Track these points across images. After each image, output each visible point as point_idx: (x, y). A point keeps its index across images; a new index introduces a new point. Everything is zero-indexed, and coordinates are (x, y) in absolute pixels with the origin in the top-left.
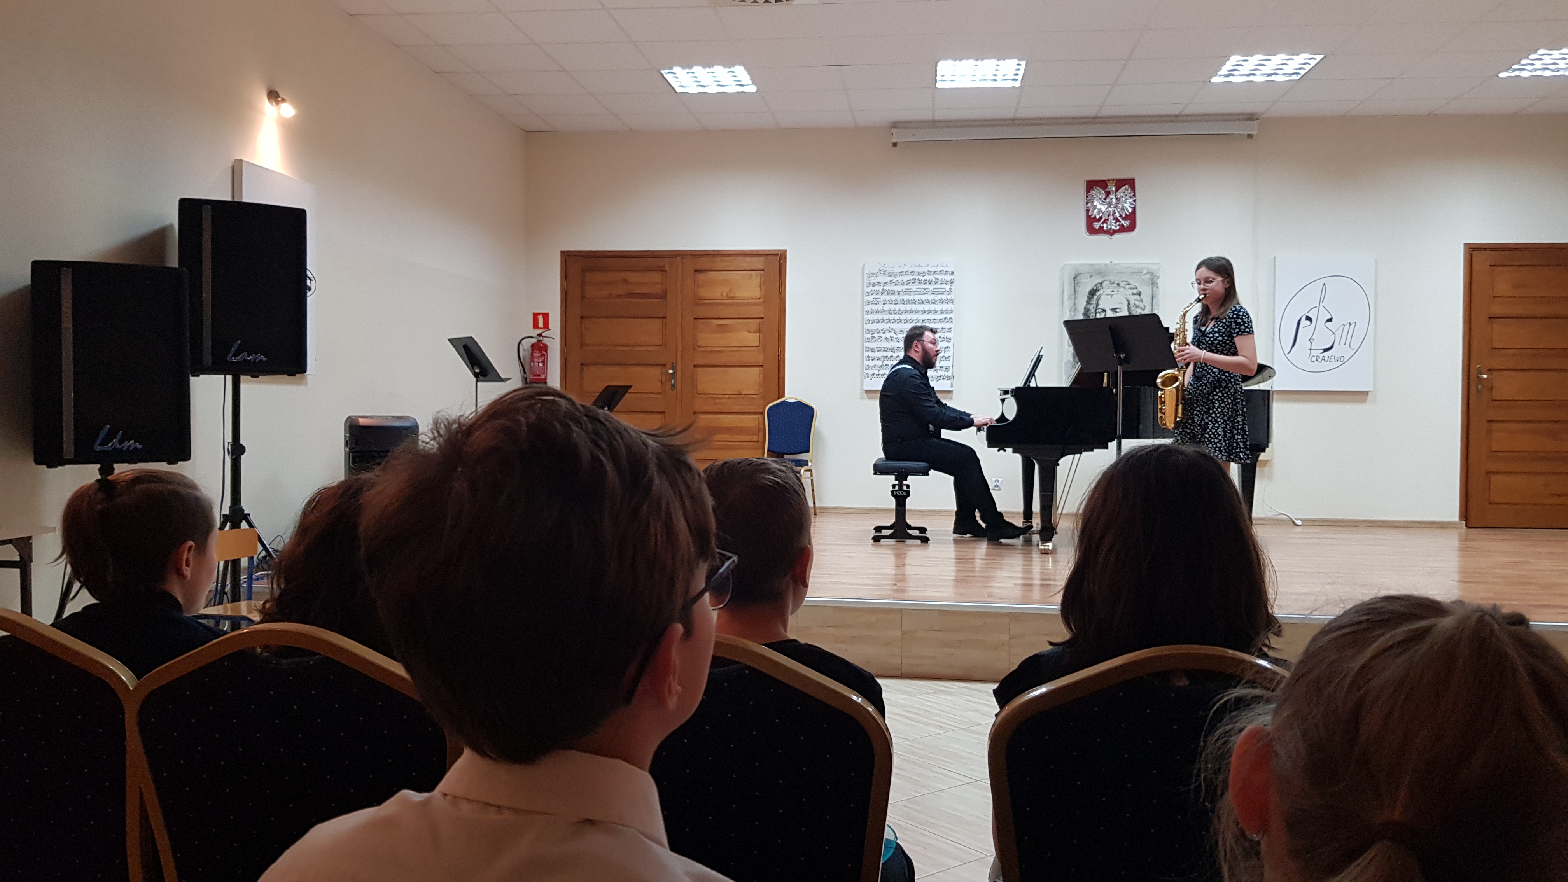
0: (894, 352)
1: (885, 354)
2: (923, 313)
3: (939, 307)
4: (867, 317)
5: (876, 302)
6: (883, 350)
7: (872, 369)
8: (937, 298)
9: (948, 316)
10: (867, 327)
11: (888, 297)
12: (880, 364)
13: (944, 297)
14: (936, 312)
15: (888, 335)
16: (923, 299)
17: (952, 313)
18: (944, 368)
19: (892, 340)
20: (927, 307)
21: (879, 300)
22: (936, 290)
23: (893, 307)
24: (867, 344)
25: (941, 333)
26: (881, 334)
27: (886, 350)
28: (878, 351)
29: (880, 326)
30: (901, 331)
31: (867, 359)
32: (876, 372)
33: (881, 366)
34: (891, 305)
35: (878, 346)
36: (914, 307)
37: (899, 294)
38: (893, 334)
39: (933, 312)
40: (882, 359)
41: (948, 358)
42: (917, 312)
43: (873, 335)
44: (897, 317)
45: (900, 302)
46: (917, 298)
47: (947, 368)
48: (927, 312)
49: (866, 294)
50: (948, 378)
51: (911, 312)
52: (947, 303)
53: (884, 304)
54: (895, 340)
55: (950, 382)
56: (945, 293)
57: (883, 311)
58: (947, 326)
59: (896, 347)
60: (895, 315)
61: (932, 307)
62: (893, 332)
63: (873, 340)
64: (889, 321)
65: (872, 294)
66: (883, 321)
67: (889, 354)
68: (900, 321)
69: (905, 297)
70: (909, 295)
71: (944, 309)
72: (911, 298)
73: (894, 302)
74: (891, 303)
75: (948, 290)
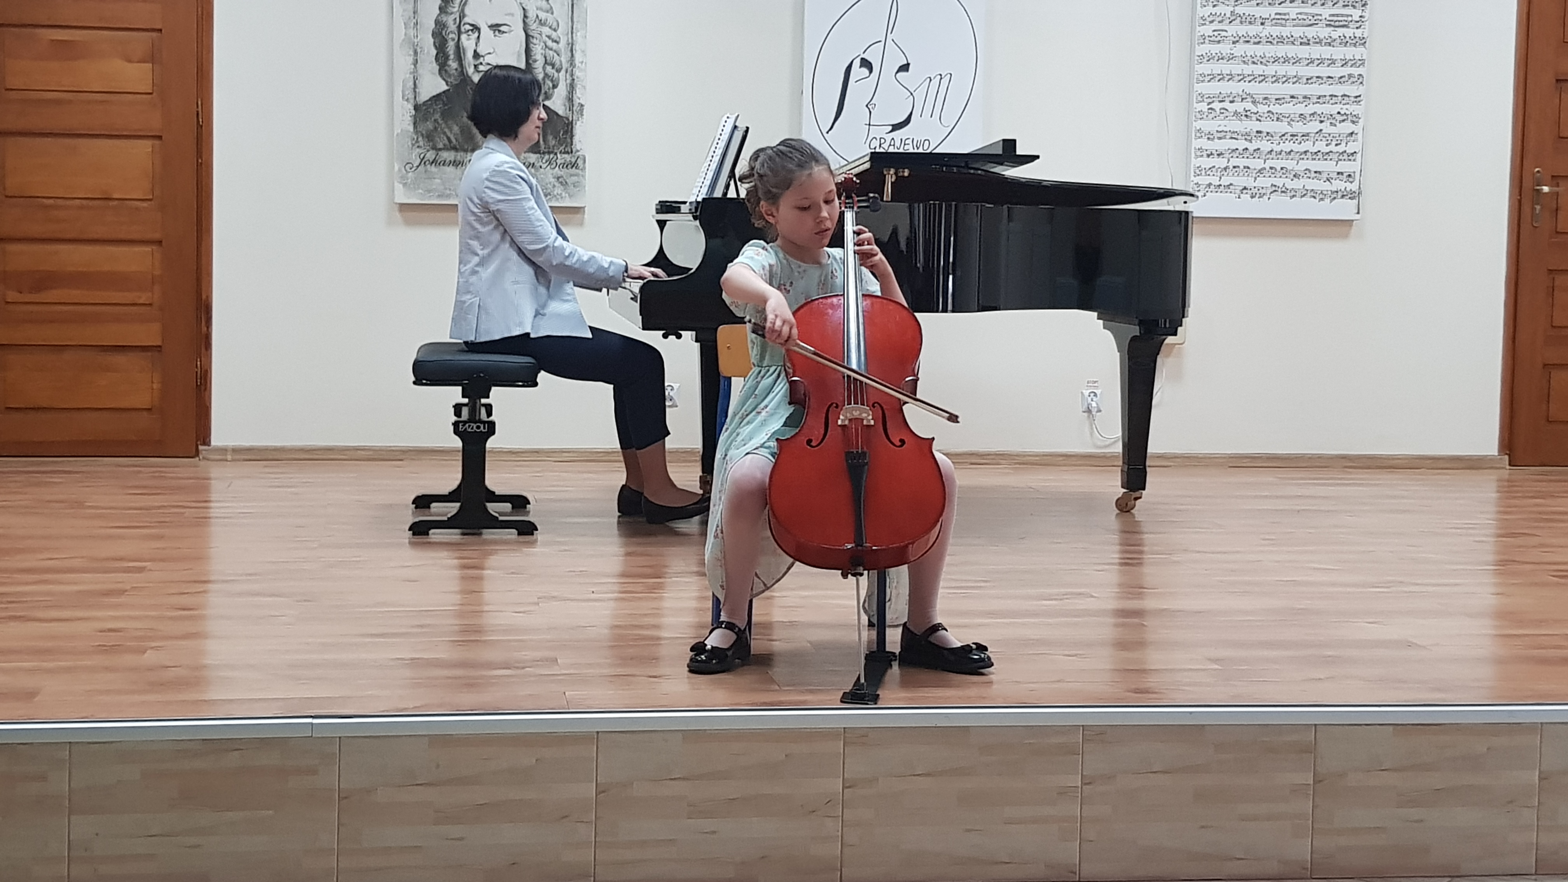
0: (1251, 141)
1: (1234, 144)
2: (1307, 65)
3: (1339, 52)
4: (1200, 69)
5: (1219, 38)
6: (1229, 135)
7: (1206, 175)
8: (1335, 35)
9: (1355, 71)
10: (1200, 88)
11: (1243, 30)
12: (1222, 167)
13: (1348, 32)
14: (1333, 62)
15: (1239, 107)
16: (1310, 37)
17: (1363, 64)
18: (1345, 174)
19: (1246, 116)
20: (1316, 51)
21: (1223, 34)
22: (1335, 18)
23: (1251, 49)
24: (1198, 124)
25: (1341, 106)
26: (1226, 105)
27: (1235, 136)
28: (1220, 138)
29: (1226, 87)
30: (1266, 99)
31: (1199, 153)
32: (1215, 181)
33: (1225, 169)
34: (1247, 45)
35: (1220, 129)
36: (1291, 51)
37: (1262, 24)
38: (1249, 106)
39: (1327, 62)
40: (1227, 155)
41: (1352, 154)
42: (1297, 61)
43: (1210, 106)
44: (1259, 69)
45: (1264, 40)
46: (1298, 32)
47: (1350, 176)
48: (1317, 62)
49: (1198, 21)
50: (1352, 195)
51: (1286, 60)
52: (1355, 45)
53: (1234, 43)
54: (1254, 119)
55: (1355, 201)
56: (1351, 25)
57: (1231, 58)
58: (1352, 90)
59: (1255, 130)
60: (1255, 66)
61: (1326, 52)
62: (1249, 100)
63: (1211, 116)
64: (1242, 78)
65: (1212, 22)
66: (1231, 77)
67: (1241, 144)
68: (1264, 78)
69: (1276, 31)
70: (1282, 25)
71: (1348, 58)
72: (1285, 31)
73: (1252, 41)
74: (1248, 42)
75: (1358, 19)
